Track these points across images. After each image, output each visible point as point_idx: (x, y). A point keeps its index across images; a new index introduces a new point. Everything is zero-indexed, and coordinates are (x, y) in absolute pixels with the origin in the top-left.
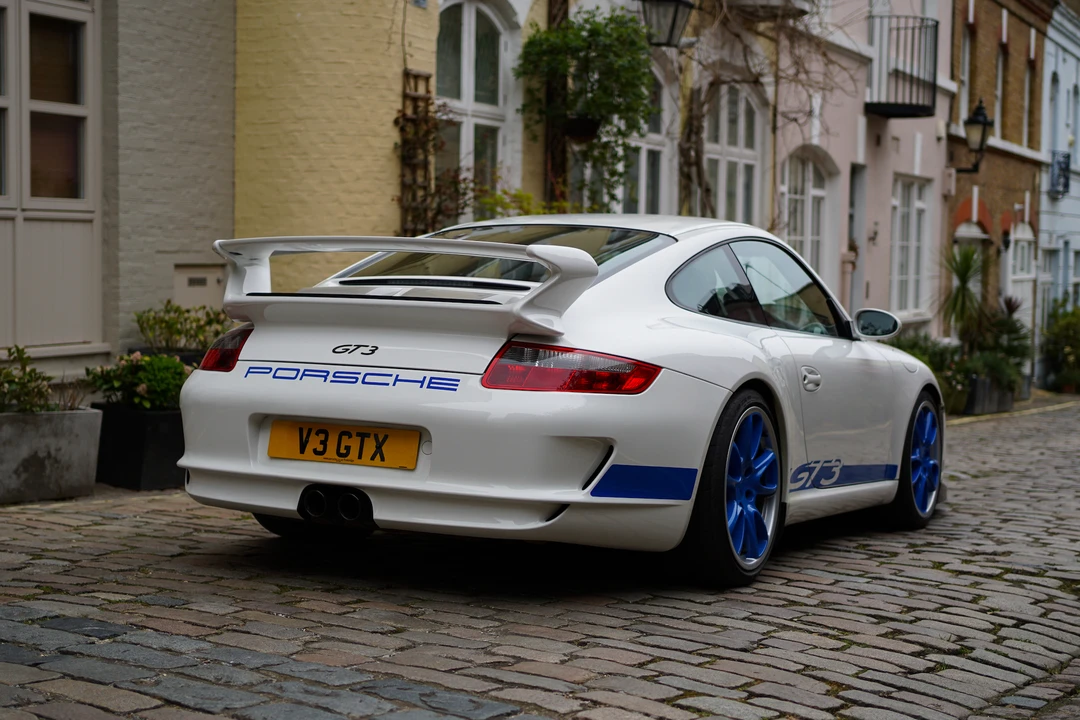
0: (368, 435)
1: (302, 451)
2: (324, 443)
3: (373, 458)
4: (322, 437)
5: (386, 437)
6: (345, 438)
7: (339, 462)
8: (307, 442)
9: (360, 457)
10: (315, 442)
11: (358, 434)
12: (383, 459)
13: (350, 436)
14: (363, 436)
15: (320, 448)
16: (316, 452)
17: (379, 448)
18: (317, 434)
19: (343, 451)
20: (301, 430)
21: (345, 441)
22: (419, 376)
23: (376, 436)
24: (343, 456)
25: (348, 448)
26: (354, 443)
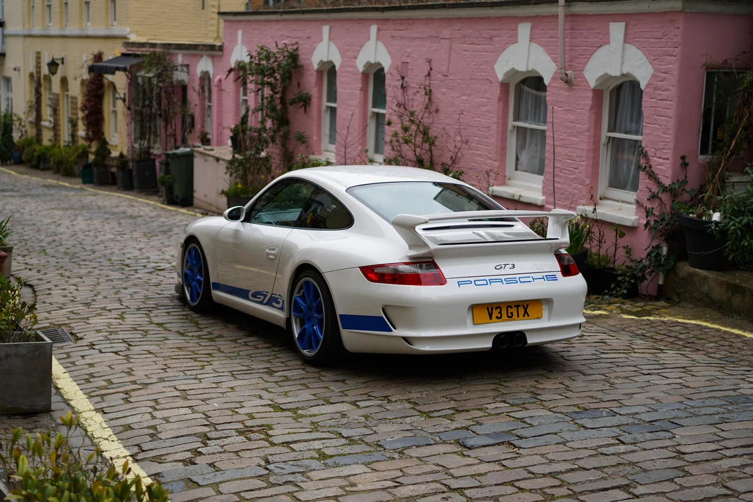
0: (520, 306)
1: (491, 318)
2: (500, 313)
3: (524, 316)
4: (499, 310)
5: (527, 306)
6: (509, 309)
7: (509, 321)
8: (492, 313)
9: (518, 317)
10: (496, 313)
11: (515, 306)
12: (528, 316)
13: (512, 308)
14: (517, 306)
15: (499, 316)
16: (497, 318)
17: (526, 312)
18: (496, 309)
19: (510, 315)
20: (488, 309)
21: (510, 310)
22: (540, 275)
23: (523, 306)
24: (510, 317)
25: (512, 313)
26: (514, 310)
